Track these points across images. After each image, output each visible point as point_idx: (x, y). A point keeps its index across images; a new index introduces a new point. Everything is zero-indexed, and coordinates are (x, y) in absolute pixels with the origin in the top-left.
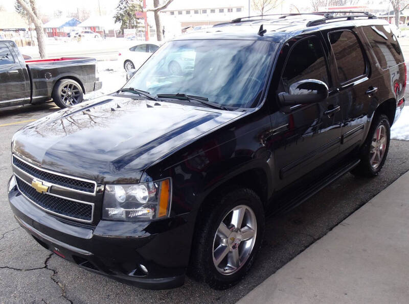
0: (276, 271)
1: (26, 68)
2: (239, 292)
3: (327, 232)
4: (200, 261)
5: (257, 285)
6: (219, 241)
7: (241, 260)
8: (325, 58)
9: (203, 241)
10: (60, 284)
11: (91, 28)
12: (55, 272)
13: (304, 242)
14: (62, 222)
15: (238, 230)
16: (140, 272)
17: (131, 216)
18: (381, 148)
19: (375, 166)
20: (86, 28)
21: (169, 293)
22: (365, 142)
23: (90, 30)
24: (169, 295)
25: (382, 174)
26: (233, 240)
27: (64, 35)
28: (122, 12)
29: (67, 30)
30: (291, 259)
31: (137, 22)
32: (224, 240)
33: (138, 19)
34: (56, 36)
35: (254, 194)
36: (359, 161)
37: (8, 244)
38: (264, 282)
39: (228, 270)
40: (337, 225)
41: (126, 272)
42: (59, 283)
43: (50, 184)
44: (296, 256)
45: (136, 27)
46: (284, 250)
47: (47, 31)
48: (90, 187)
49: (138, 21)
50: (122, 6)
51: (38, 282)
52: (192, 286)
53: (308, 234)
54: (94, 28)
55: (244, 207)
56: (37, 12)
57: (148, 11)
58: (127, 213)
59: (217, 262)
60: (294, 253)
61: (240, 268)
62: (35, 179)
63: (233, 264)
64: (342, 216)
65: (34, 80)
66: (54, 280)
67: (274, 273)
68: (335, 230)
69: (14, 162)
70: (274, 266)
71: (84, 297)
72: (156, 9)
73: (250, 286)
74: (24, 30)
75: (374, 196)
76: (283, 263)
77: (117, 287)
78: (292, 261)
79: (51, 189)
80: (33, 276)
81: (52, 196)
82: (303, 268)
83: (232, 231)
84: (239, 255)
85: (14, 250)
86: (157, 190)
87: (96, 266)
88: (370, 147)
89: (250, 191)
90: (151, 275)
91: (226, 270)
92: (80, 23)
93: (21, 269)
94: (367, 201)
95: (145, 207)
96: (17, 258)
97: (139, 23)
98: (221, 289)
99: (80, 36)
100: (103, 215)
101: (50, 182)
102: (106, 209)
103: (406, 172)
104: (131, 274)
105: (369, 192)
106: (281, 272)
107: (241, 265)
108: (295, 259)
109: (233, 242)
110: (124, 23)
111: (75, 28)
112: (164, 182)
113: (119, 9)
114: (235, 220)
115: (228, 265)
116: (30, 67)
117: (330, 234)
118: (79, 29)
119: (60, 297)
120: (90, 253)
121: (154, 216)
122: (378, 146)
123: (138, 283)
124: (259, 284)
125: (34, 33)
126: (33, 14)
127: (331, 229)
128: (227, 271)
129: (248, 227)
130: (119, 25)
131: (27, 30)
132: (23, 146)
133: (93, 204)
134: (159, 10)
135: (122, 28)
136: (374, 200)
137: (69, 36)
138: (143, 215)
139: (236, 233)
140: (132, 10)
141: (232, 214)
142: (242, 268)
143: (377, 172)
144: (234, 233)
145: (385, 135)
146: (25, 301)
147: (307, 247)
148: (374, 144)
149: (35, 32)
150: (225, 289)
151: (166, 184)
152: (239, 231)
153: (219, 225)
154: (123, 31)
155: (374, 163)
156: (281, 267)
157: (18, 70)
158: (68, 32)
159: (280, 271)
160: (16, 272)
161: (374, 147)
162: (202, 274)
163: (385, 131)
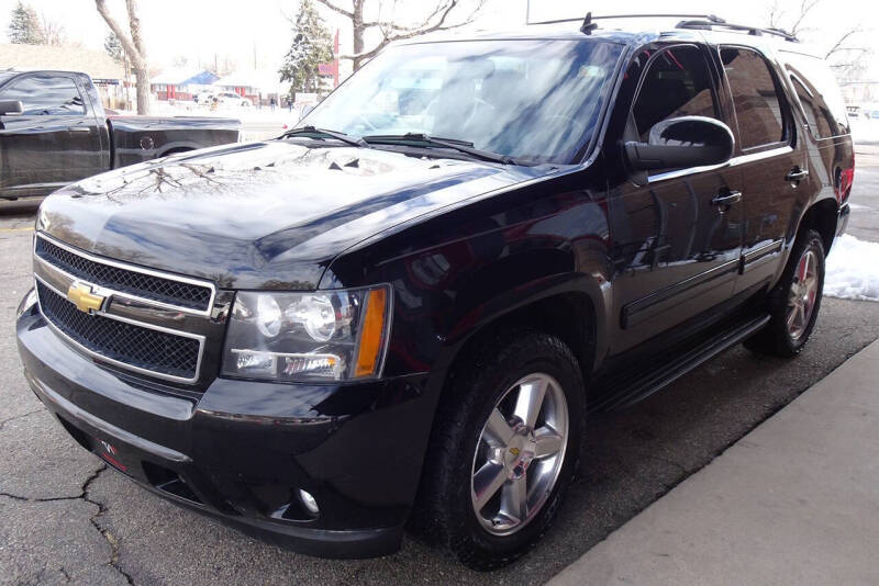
0: (607, 536)
1: (106, 127)
2: (524, 578)
3: (712, 459)
4: (443, 494)
5: (565, 566)
6: (485, 453)
7: (531, 502)
8: (712, 91)
9: (453, 446)
10: (109, 536)
11: (236, 89)
12: (102, 508)
13: (662, 476)
14: (126, 382)
15: (528, 431)
16: (298, 509)
17: (290, 371)
18: (806, 298)
19: (795, 335)
20: (227, 88)
21: (362, 570)
22: (780, 282)
23: (234, 93)
24: (360, 575)
25: (809, 352)
26: (517, 453)
27: (186, 97)
28: (294, 63)
29: (193, 89)
30: (637, 511)
31: (320, 83)
32: (498, 452)
33: (323, 77)
34: (172, 97)
35: (567, 351)
36: (768, 318)
37: (9, 442)
38: (584, 558)
39: (503, 525)
40: (731, 445)
41: (265, 510)
42: (107, 534)
43: (108, 292)
44: (647, 505)
45: (318, 91)
46: (620, 490)
47: (158, 90)
48: (199, 298)
49: (323, 80)
50: (295, 53)
51: (58, 529)
52: (415, 556)
53: (670, 460)
54: (243, 89)
55: (547, 380)
56: (142, 44)
57: (342, 58)
58: (281, 363)
59: (479, 501)
60: (642, 498)
61: (528, 521)
62: (77, 281)
63: (511, 511)
64: (738, 427)
65: (118, 151)
66: (96, 525)
67: (604, 539)
68: (727, 454)
69: (37, 250)
70: (601, 524)
71: (158, 569)
72: (357, 55)
73: (550, 566)
74: (114, 83)
75: (801, 393)
76: (621, 520)
77: (240, 549)
78: (642, 515)
79: (109, 303)
80: (50, 516)
81: (111, 320)
82: (669, 532)
83: (516, 432)
84: (527, 492)
85: (19, 455)
86: (356, 313)
87: (198, 493)
88: (788, 293)
89: (560, 345)
90: (325, 519)
91: (498, 523)
92: (219, 78)
93: (26, 496)
94: (787, 402)
95: (326, 351)
96: (22, 474)
97: (325, 84)
98: (484, 569)
99: (215, 100)
100: (224, 366)
101: (109, 287)
102: (233, 350)
103: (857, 352)
104: (277, 515)
105: (789, 385)
106: (619, 537)
107: (531, 514)
108: (649, 511)
109: (515, 460)
110: (297, 82)
111: (207, 87)
112: (374, 293)
113: (290, 58)
114: (523, 408)
115: (501, 512)
116: (113, 124)
117: (718, 461)
118: (215, 89)
119: (106, 565)
120: (185, 457)
121: (345, 374)
122: (801, 292)
123: (293, 539)
124: (572, 561)
125: (133, 92)
126: (134, 48)
127: (719, 453)
128: (500, 527)
129: (550, 428)
130: (287, 85)
131: (121, 83)
132: (70, 222)
133: (201, 338)
134: (362, 57)
135: (293, 92)
136: (801, 400)
137: (197, 101)
138: (318, 369)
139: (521, 437)
140: (312, 62)
141: (517, 391)
142: (531, 522)
143: (798, 348)
144: (518, 438)
145: (814, 272)
146: (20, 569)
147: (669, 488)
148: (795, 288)
149: (135, 89)
150: (493, 569)
151: (380, 296)
152: (530, 434)
153: (490, 413)
154: (294, 95)
155: (794, 329)
156: (618, 528)
157: (90, 127)
158: (194, 93)
159: (615, 534)
160: (13, 503)
161: (794, 295)
162: (445, 526)
163: (815, 265)
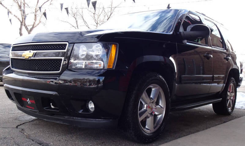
6: (142, 106)
12: (23, 130)
18: (232, 98)
32: (145, 106)
36: (221, 99)
42: (25, 134)
43: (35, 52)
48: (63, 47)
59: (140, 119)
79: (35, 55)
82: (196, 139)
83: (151, 102)
112: (113, 45)
121: (104, 67)
133: (63, 58)
139: (153, 104)
142: (155, 131)
145: (234, 91)
151: (115, 47)
155: (229, 107)
161: (229, 96)
162: (131, 121)
163: (234, 89)
